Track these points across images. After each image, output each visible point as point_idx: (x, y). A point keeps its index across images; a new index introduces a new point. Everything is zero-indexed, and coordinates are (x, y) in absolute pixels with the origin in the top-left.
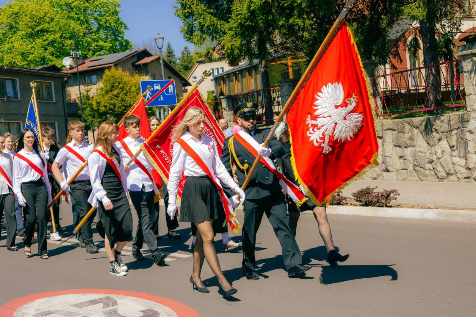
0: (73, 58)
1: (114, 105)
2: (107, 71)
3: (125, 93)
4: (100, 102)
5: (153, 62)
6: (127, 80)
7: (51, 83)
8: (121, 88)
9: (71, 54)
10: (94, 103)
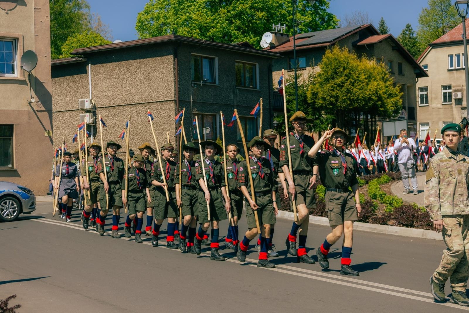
0: (276, 34)
1: (337, 98)
2: (328, 51)
3: (351, 82)
4: (317, 93)
5: (381, 42)
6: (355, 64)
7: (255, 65)
8: (346, 75)
9: (273, 29)
10: (309, 95)
